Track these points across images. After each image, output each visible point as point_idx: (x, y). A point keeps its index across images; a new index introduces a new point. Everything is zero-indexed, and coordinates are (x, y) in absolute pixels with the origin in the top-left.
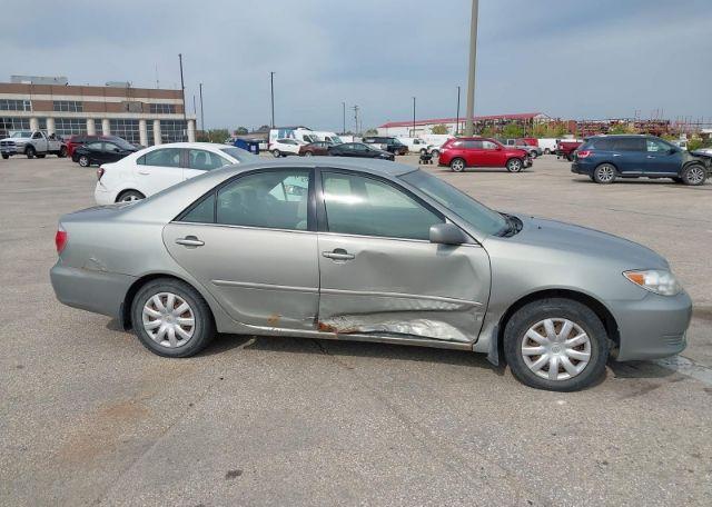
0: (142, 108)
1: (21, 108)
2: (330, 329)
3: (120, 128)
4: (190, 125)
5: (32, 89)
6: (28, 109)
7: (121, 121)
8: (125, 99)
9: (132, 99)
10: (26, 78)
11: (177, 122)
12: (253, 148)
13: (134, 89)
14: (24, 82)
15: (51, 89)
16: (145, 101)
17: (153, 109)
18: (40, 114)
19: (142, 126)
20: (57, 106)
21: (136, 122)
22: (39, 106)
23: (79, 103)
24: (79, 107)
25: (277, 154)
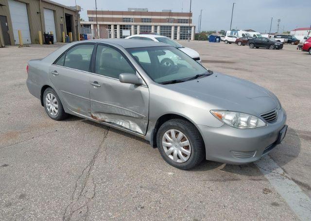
0: (174, 21)
1: (129, 21)
2: (95, 118)
3: (164, 29)
4: (193, 28)
5: (134, 13)
6: (132, 21)
7: (164, 27)
8: (168, 17)
9: (171, 17)
10: (133, 9)
11: (187, 27)
12: (218, 39)
13: (172, 13)
14: (132, 11)
15: (141, 13)
16: (176, 18)
17: (179, 21)
18: (135, 24)
19: (173, 29)
20: (142, 20)
21: (171, 27)
22: (136, 20)
23: (151, 19)
24: (150, 20)
25: (226, 42)
